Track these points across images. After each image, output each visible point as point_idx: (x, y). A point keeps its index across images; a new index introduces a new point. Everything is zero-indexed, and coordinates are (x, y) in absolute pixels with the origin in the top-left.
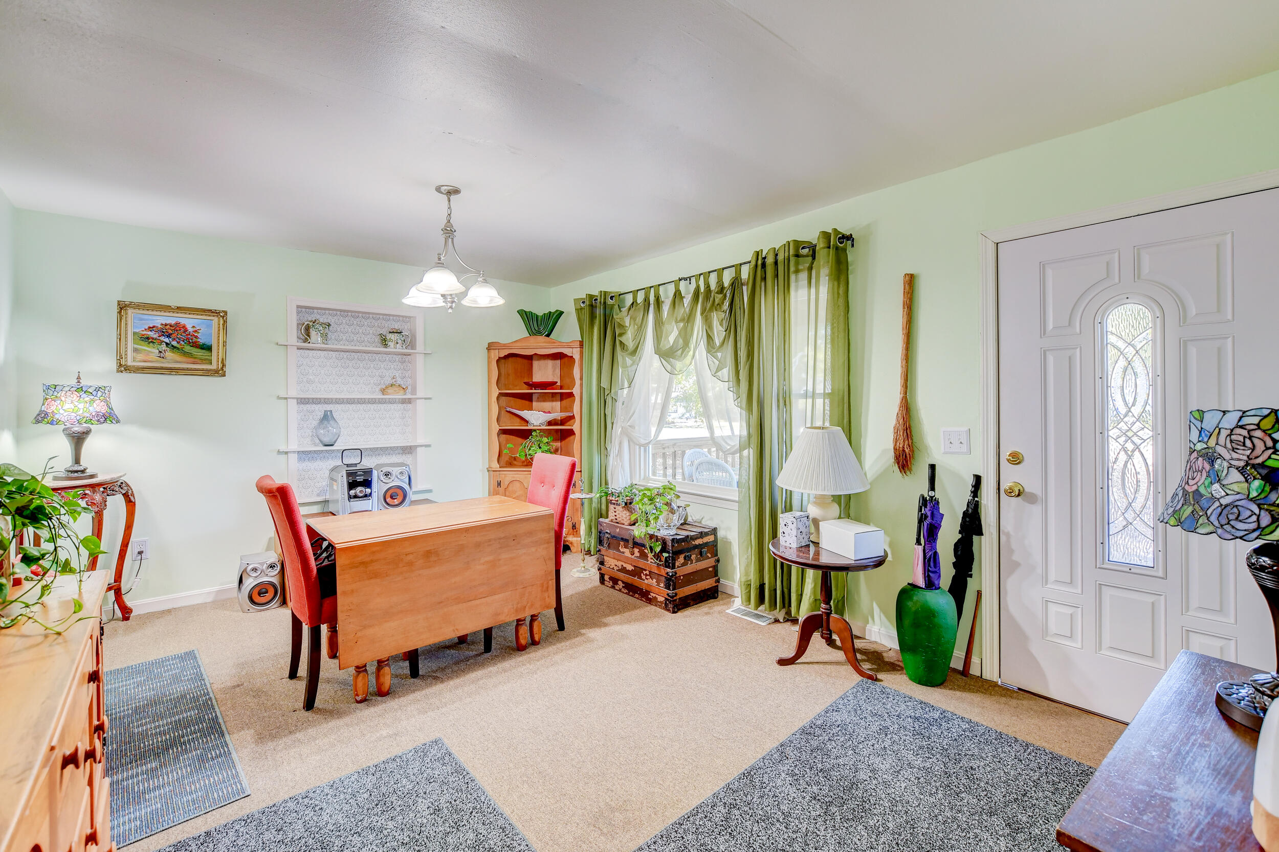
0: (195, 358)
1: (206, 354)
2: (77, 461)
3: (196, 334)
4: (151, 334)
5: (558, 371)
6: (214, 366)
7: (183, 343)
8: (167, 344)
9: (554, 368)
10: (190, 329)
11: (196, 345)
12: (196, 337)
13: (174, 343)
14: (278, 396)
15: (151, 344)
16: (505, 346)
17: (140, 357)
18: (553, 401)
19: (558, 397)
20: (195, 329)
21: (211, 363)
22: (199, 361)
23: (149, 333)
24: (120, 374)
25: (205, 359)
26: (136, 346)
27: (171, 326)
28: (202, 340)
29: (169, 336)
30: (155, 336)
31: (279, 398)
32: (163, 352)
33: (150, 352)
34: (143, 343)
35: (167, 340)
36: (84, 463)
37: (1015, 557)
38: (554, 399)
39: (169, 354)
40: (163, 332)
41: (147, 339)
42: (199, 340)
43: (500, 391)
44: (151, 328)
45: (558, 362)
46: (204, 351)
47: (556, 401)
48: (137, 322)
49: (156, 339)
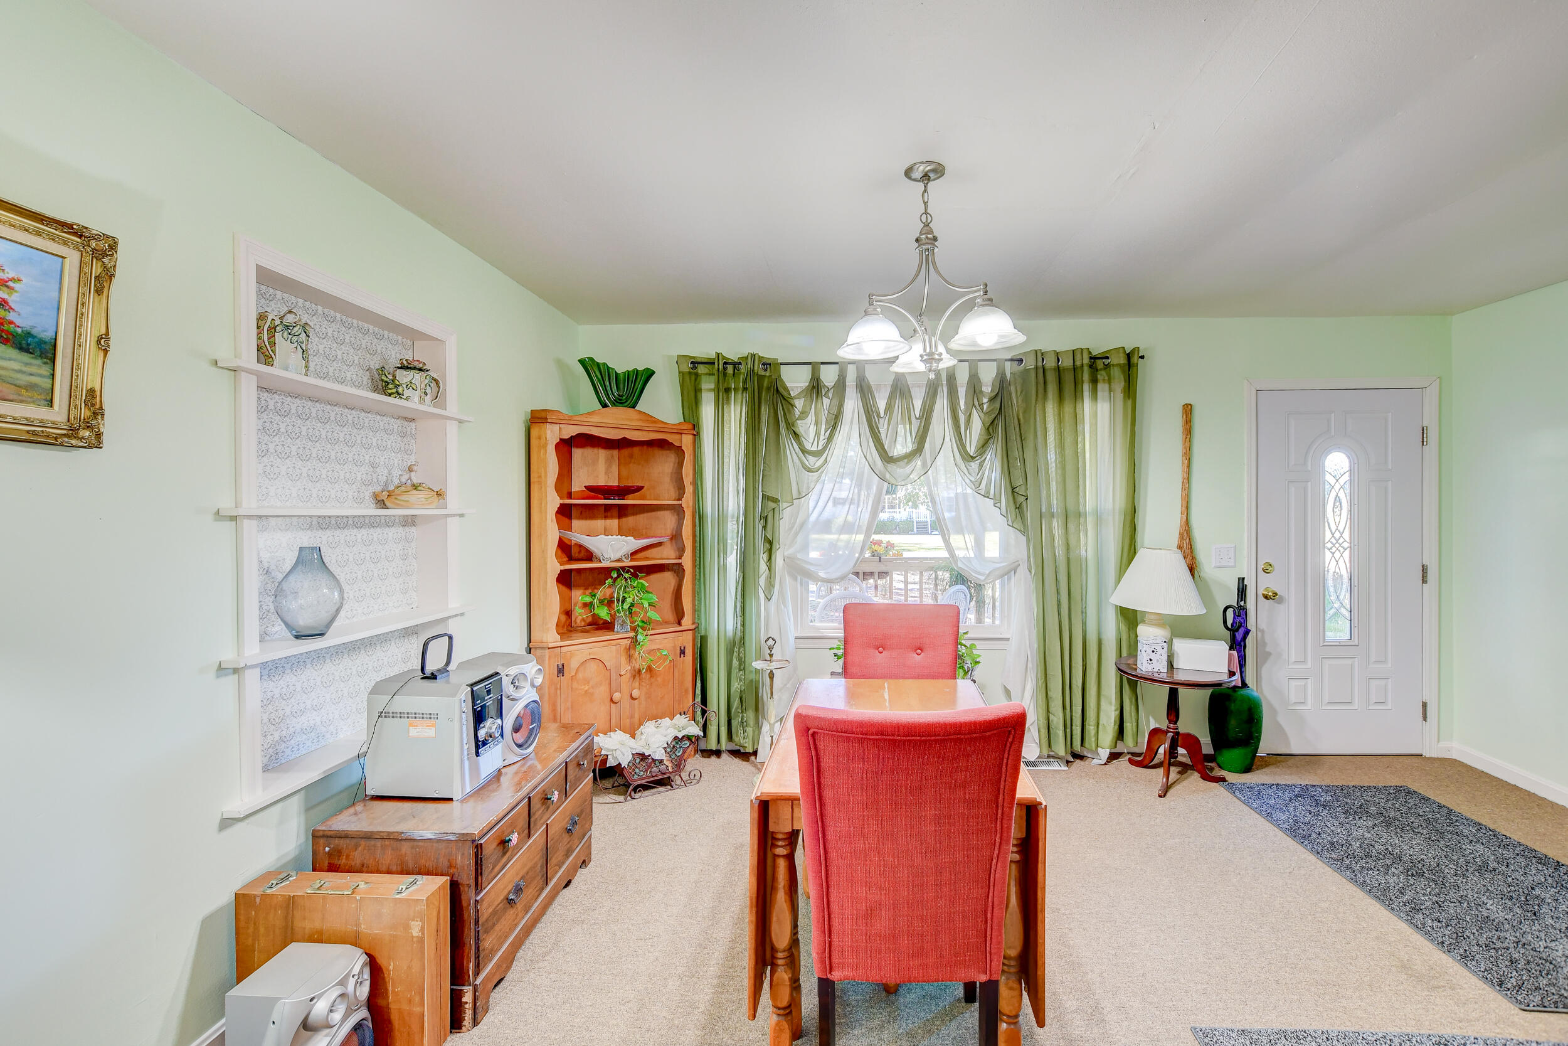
1: (33, 370)
5: (615, 468)
6: (59, 414)
9: (609, 462)
11: (2, 332)
12: (5, 303)
14: (218, 512)
16: (569, 421)
18: (606, 517)
19: (615, 512)
21: (50, 403)
22: (9, 391)
25: (31, 387)
31: (218, 516)
37: (1268, 649)
38: (609, 514)
42: (11, 316)
43: (562, 502)
45: (615, 452)
46: (25, 357)
47: (612, 517)
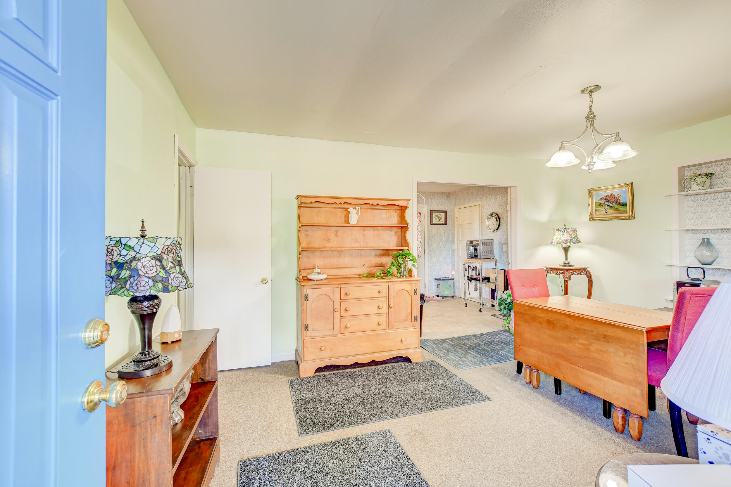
0: (620, 211)
2: (566, 259)
3: (619, 198)
4: (602, 202)
6: (628, 214)
7: (614, 204)
8: (608, 205)
10: (617, 196)
11: (619, 204)
12: (620, 200)
13: (611, 205)
15: (602, 207)
17: (598, 213)
20: (619, 196)
22: (622, 212)
23: (601, 201)
24: (590, 222)
25: (624, 211)
26: (596, 208)
27: (609, 196)
28: (622, 201)
29: (608, 202)
30: (603, 202)
32: (606, 209)
33: (601, 210)
34: (599, 206)
35: (607, 203)
36: (569, 260)
39: (609, 211)
40: (606, 200)
41: (600, 204)
42: (621, 201)
44: (601, 199)
46: (623, 207)
48: (597, 197)
49: (603, 204)
